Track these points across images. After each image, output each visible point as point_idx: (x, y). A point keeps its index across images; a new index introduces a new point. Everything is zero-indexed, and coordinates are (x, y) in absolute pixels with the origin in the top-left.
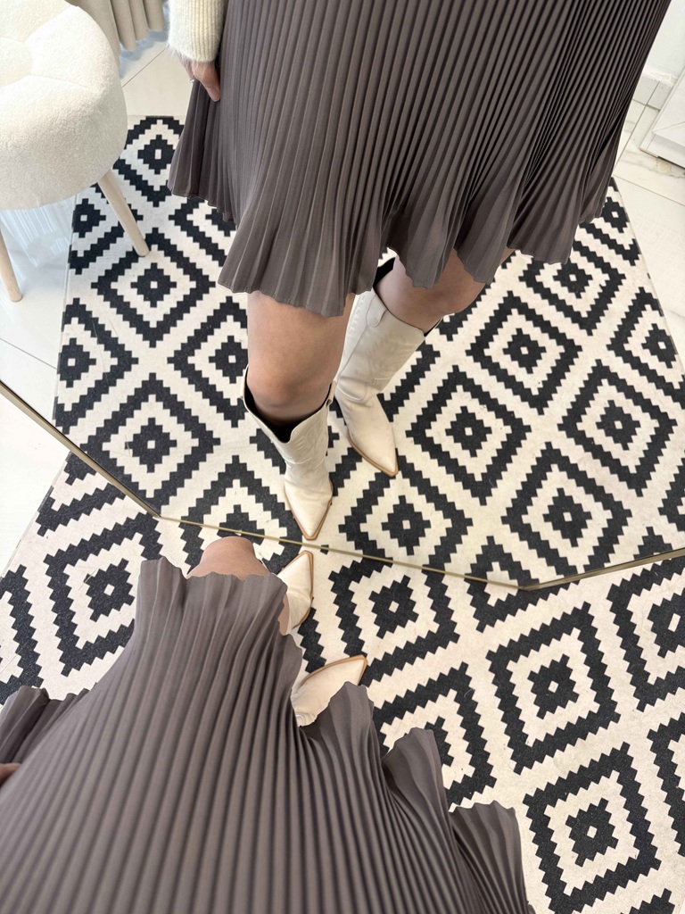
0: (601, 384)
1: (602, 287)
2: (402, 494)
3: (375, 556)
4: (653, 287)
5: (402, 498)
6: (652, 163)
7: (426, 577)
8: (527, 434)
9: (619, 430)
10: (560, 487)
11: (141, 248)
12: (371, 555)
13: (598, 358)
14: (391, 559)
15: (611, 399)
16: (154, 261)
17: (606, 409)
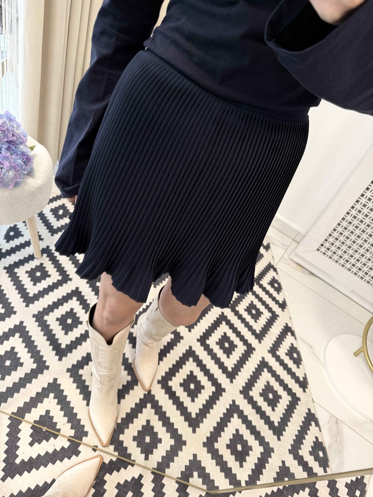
0: (263, 371)
1: (268, 320)
2: (148, 419)
3: (125, 458)
4: (292, 324)
5: (148, 422)
6: (295, 265)
7: (153, 476)
8: (223, 393)
9: (271, 399)
10: (237, 428)
11: (37, 254)
12: (123, 457)
13: (263, 356)
14: (134, 461)
15: (268, 380)
16: (42, 262)
17: (265, 386)
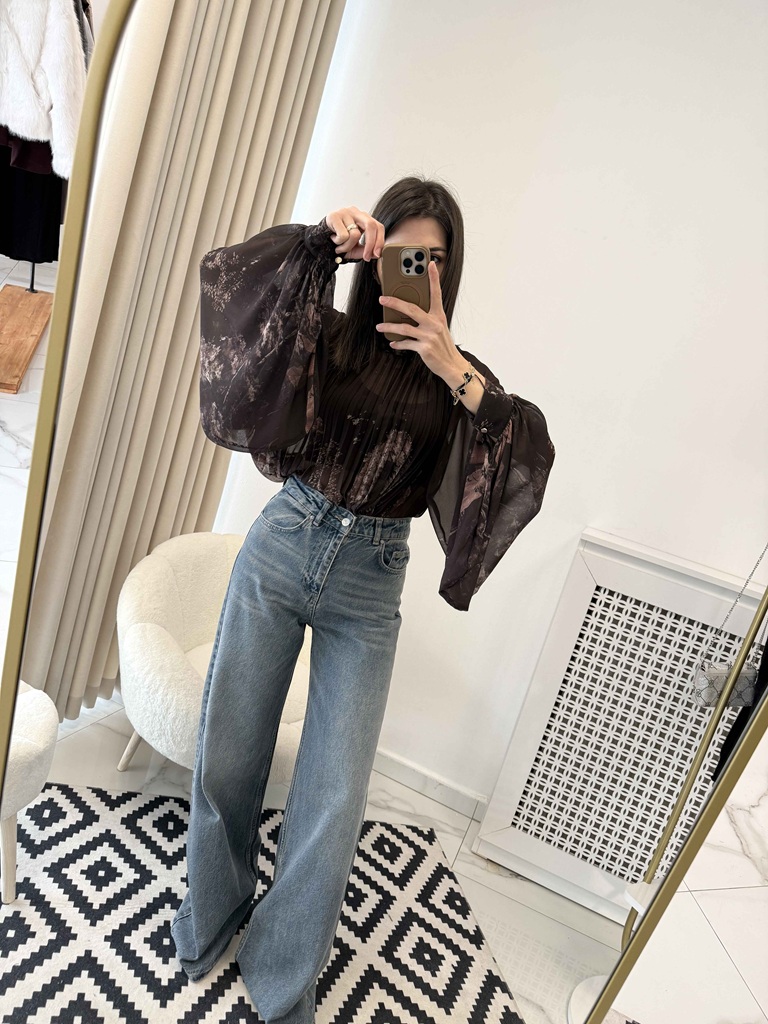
1: (454, 967)
4: (500, 970)
6: (484, 864)
11: (8, 894)
16: (17, 909)
